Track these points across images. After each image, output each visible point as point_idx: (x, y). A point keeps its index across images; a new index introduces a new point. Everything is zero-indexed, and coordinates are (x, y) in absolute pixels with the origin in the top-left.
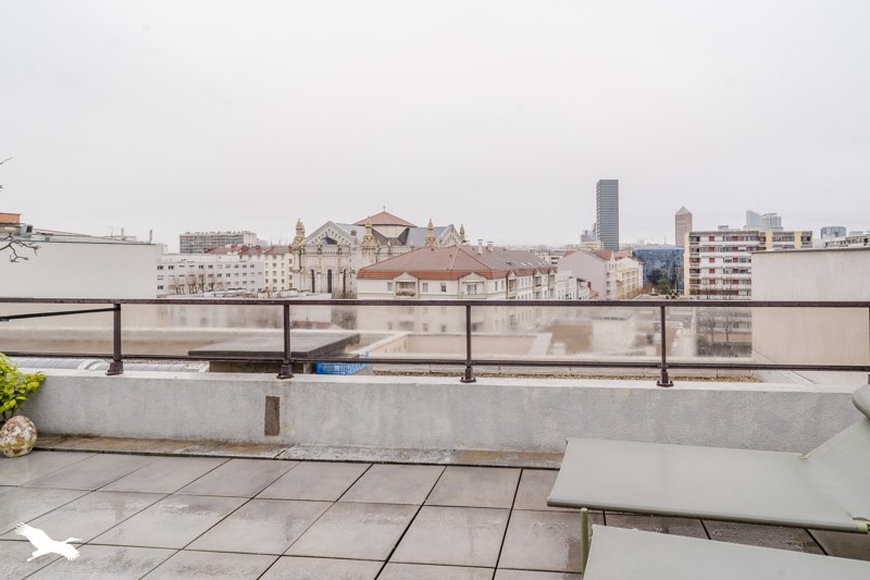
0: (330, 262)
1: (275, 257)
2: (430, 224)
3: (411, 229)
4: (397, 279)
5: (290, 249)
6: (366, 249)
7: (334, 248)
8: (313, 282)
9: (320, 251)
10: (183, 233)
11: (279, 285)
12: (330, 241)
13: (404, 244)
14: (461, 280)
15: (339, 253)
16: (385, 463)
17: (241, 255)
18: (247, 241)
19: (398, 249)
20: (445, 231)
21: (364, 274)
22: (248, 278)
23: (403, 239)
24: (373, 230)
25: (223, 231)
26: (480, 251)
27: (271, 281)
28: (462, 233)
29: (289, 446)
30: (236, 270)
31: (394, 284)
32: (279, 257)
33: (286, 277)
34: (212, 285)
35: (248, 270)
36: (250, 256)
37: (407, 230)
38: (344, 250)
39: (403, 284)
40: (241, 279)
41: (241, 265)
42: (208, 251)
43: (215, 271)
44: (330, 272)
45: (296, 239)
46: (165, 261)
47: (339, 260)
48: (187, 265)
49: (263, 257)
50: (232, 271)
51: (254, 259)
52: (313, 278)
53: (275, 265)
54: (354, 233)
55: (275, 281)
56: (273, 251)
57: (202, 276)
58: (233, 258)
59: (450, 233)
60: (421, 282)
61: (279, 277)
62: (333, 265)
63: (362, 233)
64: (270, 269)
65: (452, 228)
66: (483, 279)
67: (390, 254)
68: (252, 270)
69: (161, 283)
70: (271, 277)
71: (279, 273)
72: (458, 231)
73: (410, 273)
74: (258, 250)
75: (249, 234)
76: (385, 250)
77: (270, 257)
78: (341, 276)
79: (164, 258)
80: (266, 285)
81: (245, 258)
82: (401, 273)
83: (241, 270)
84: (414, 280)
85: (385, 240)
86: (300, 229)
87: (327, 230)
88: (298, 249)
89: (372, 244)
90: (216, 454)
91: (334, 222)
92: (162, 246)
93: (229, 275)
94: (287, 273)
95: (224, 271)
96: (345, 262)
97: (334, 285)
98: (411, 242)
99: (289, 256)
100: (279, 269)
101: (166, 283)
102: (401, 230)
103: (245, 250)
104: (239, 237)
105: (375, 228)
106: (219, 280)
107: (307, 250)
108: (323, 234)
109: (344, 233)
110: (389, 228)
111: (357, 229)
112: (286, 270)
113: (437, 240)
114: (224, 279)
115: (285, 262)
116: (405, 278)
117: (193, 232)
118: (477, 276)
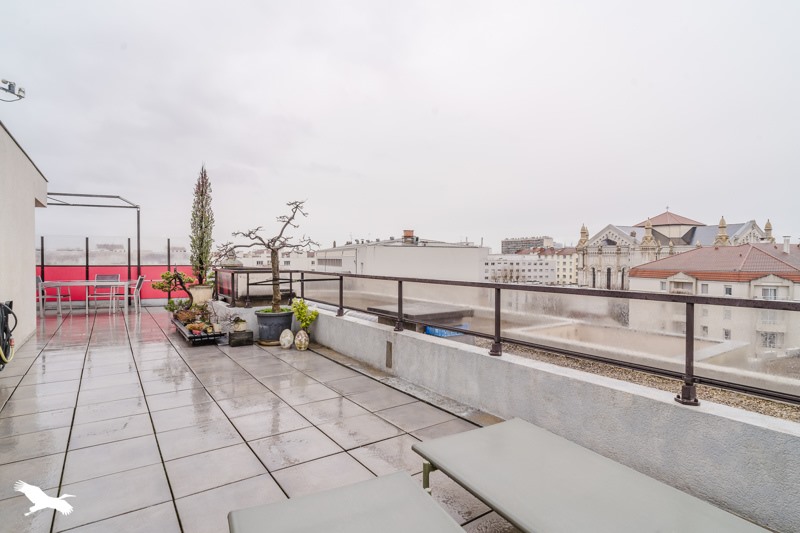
0: (610, 261)
1: (565, 257)
2: (723, 221)
3: (698, 228)
4: (671, 279)
5: (577, 250)
6: (645, 249)
7: (613, 249)
8: (594, 279)
9: (600, 252)
10: (504, 239)
11: (568, 280)
12: (610, 242)
13: (689, 243)
14: (753, 283)
15: (619, 252)
16: (428, 403)
17: (539, 255)
18: (546, 244)
19: (680, 249)
20: (744, 227)
21: (636, 273)
22: (544, 274)
23: (688, 238)
24: (654, 232)
25: (529, 237)
26: (786, 250)
27: (561, 276)
28: (768, 229)
29: (393, 376)
30: (535, 267)
31: (668, 283)
32: (568, 257)
33: (573, 274)
34: (518, 278)
35: (544, 267)
36: (546, 256)
37: (694, 229)
38: (623, 250)
39: (678, 284)
40: (539, 274)
41: (538, 263)
42: (518, 252)
43: (521, 267)
44: (609, 270)
45: (581, 241)
46: (490, 259)
47: (618, 260)
48: (503, 263)
49: (555, 256)
50: (532, 267)
51: (549, 257)
52: (594, 275)
53: (564, 263)
54: (633, 234)
55: (565, 276)
56: (563, 252)
57: (512, 271)
58: (533, 257)
59: (750, 230)
60: (700, 283)
61: (568, 274)
62: (612, 263)
63: (641, 234)
64: (561, 267)
65: (753, 225)
66: (786, 283)
67: (671, 253)
68: (547, 267)
69: (487, 275)
70: (561, 273)
71: (568, 270)
72: (763, 228)
73: (687, 273)
74: (552, 251)
75: (547, 238)
76: (666, 250)
77: (561, 257)
78: (620, 274)
79: (489, 258)
80: (557, 280)
81: (543, 257)
82: (676, 273)
83: (538, 267)
84: (693, 280)
85: (665, 240)
86: (584, 233)
87: (607, 232)
88: (582, 251)
89: (652, 244)
90: (359, 370)
91: (615, 224)
92: (488, 249)
93: (530, 270)
94: (574, 271)
95: (527, 268)
96: (624, 262)
97: (613, 282)
98: (697, 241)
99: (575, 256)
100: (567, 267)
101: (489, 275)
102: (686, 230)
103: (542, 252)
104: (540, 241)
105: (655, 229)
106: (523, 274)
107: (590, 251)
108: (603, 236)
109: (623, 235)
110: (672, 228)
111: (637, 230)
112: (574, 268)
113: (731, 239)
114: (527, 274)
115: (573, 261)
116: (681, 278)
117: (510, 238)
118: (777, 279)
